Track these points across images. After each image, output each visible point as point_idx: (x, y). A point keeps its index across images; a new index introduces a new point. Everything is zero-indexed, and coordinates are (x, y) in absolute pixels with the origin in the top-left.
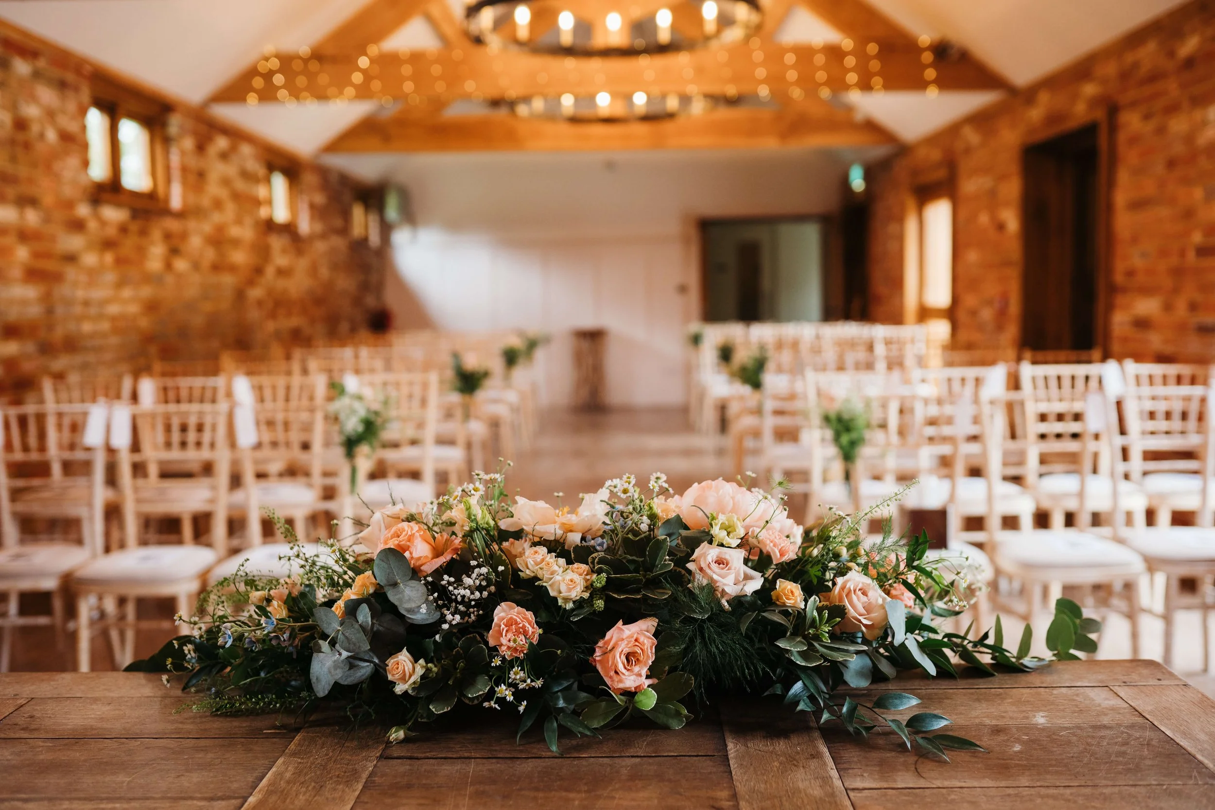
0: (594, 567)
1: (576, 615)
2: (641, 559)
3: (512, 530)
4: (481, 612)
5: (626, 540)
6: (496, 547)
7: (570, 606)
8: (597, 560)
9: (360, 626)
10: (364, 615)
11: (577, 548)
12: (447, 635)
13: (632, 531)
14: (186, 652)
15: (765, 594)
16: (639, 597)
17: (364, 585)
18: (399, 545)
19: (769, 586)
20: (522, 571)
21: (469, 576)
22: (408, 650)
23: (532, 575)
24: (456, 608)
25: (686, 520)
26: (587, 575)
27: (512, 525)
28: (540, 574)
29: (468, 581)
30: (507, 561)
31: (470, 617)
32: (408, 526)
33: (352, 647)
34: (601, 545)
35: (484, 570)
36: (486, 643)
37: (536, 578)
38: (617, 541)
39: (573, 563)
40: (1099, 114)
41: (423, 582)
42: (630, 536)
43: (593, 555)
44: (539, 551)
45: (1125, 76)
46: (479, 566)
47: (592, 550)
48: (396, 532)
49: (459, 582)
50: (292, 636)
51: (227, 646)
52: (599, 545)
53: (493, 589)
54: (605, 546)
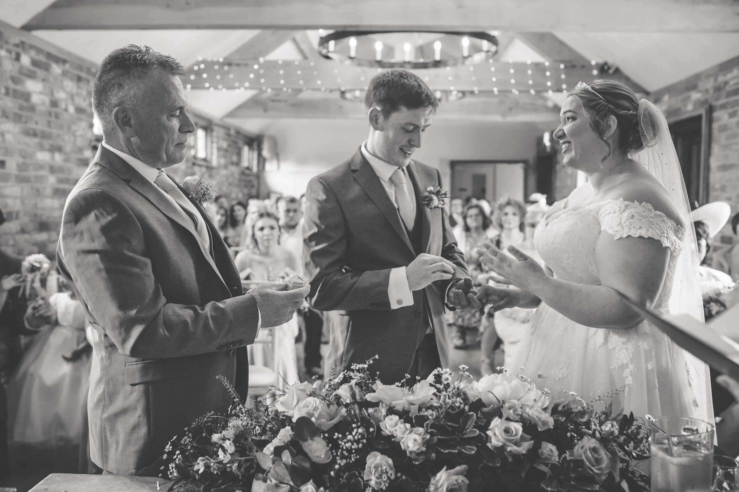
0: (428, 430)
1: (417, 460)
2: (457, 425)
3: (374, 401)
4: (358, 457)
5: (447, 413)
6: (365, 411)
7: (413, 456)
8: (429, 425)
9: (284, 464)
10: (286, 457)
11: (416, 417)
12: (337, 472)
13: (452, 408)
14: (170, 468)
15: (534, 451)
16: (456, 451)
17: (285, 436)
18: (308, 413)
19: (537, 447)
20: (383, 431)
21: (351, 434)
22: (314, 481)
23: (390, 434)
24: (342, 453)
25: (484, 400)
26: (424, 435)
27: (374, 398)
28: (395, 435)
29: (350, 437)
30: (374, 423)
31: (351, 459)
32: (314, 400)
33: (279, 478)
34: (432, 415)
35: (360, 430)
36: (362, 478)
37: (393, 436)
38: (442, 413)
39: (414, 427)
40: (702, 111)
41: (322, 436)
42: (450, 411)
43: (427, 422)
44: (394, 419)
45: (718, 89)
46: (358, 427)
47: (425, 418)
48: (305, 404)
49: (345, 436)
50: (239, 467)
51: (200, 472)
52: (430, 415)
53: (365, 441)
54: (434, 416)
